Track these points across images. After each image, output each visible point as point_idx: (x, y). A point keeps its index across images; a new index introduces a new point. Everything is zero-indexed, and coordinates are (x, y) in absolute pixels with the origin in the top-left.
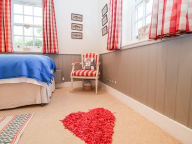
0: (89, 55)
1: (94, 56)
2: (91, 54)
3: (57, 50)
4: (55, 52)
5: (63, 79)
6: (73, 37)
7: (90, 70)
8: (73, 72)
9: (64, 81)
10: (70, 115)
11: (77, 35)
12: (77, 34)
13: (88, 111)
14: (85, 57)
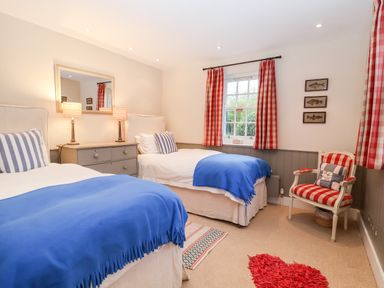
0: (334, 156)
1: (344, 160)
2: (339, 155)
3: (274, 145)
4: (271, 147)
5: (282, 192)
6: (306, 120)
7: (330, 189)
8: (294, 186)
9: (283, 195)
10: (263, 256)
11: (314, 117)
12: (315, 115)
13: (291, 263)
14: (325, 160)
